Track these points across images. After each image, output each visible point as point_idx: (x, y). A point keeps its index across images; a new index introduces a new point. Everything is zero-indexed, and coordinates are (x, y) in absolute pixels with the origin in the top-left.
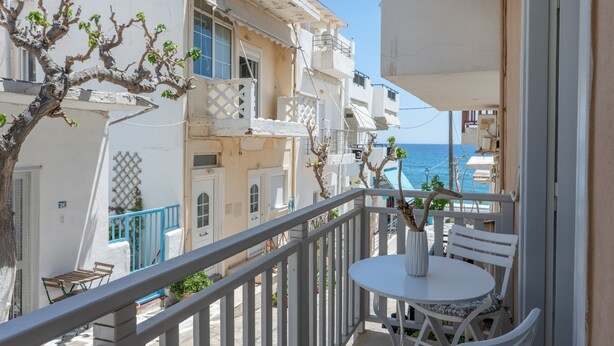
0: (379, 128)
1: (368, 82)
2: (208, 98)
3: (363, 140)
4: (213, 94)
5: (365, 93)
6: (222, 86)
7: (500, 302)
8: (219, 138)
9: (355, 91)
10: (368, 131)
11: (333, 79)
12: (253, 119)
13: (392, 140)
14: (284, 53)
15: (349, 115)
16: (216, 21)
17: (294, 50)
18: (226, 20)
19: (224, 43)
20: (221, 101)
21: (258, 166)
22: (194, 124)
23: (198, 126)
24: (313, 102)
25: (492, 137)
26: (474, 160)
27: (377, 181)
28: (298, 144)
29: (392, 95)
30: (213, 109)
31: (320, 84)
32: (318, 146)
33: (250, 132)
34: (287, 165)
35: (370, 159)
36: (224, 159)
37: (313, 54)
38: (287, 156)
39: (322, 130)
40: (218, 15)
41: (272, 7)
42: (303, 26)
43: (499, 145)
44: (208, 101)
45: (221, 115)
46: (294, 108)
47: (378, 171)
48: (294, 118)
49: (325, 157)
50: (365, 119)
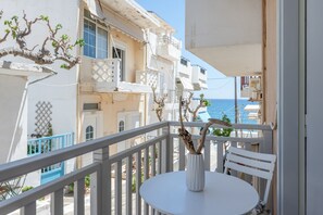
0: (195, 89)
1: (189, 63)
2: (93, 70)
3: (186, 96)
4: (96, 68)
5: (187, 70)
6: (101, 63)
7: (263, 207)
8: (99, 94)
9: (181, 68)
10: (189, 91)
11: (168, 61)
12: (119, 82)
13: (202, 96)
14: (140, 45)
15: (179, 82)
16: (98, 25)
17: (145, 43)
18: (104, 25)
19: (103, 39)
20: (100, 72)
21: (124, 110)
22: (84, 85)
23: (86, 86)
24: (156, 73)
25: (258, 91)
26: (248, 107)
27: (194, 119)
28: (148, 98)
29: (203, 71)
30: (95, 77)
31: (160, 64)
32: (159, 98)
33: (117, 90)
34: (141, 110)
35: (189, 106)
36: (102, 106)
37: (157, 47)
38: (142, 105)
39: (162, 90)
40: (99, 22)
41: (132, 19)
42: (151, 31)
43: (262, 97)
44: (93, 72)
45: (100, 80)
46: (145, 77)
47: (194, 113)
48: (145, 83)
49: (163, 105)
50: (187, 84)
